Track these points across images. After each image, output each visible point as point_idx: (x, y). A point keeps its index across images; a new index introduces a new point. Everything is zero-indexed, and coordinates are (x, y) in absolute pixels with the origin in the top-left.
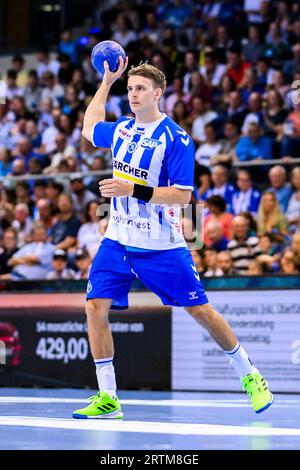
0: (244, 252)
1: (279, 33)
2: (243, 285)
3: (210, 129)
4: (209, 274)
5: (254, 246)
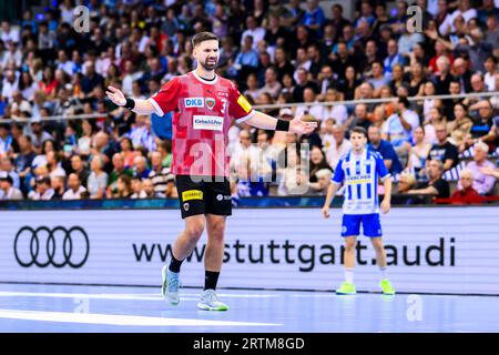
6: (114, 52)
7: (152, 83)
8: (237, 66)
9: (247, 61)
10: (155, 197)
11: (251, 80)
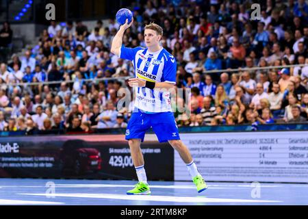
0: (208, 114)
1: (225, 9)
2: (208, 130)
3: (192, 55)
4: (192, 125)
5: (213, 111)
6: (178, 34)
7: (201, 54)
8: (255, 43)
9: (261, 39)
10: (204, 125)
11: (265, 51)
